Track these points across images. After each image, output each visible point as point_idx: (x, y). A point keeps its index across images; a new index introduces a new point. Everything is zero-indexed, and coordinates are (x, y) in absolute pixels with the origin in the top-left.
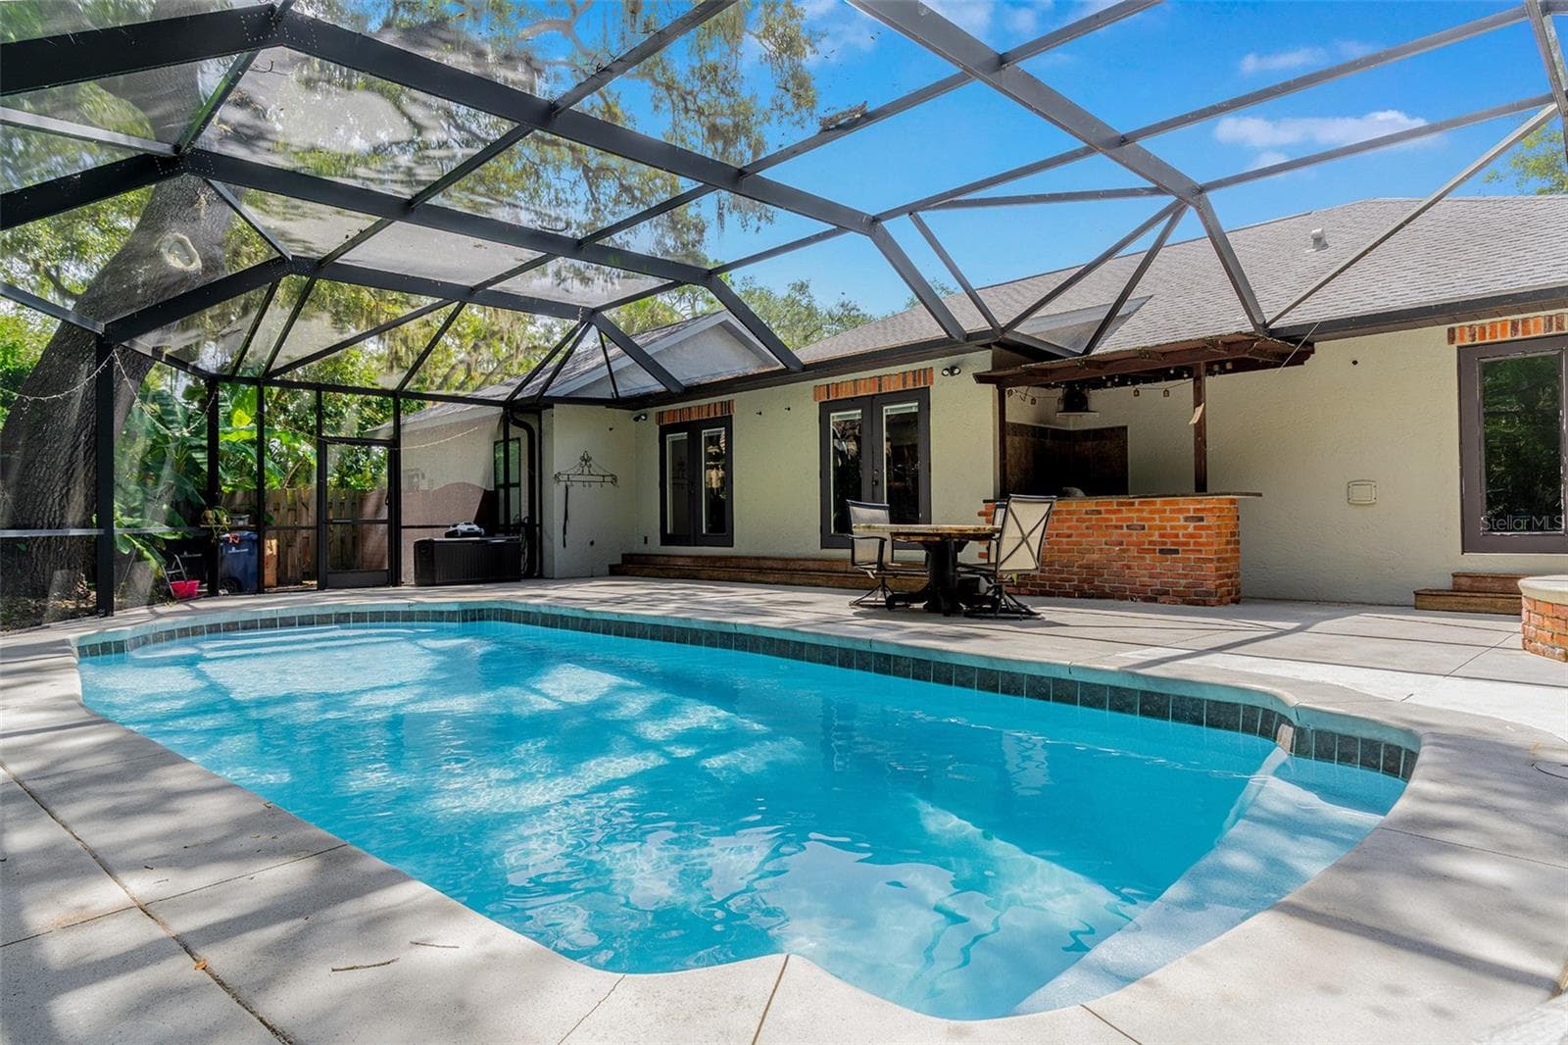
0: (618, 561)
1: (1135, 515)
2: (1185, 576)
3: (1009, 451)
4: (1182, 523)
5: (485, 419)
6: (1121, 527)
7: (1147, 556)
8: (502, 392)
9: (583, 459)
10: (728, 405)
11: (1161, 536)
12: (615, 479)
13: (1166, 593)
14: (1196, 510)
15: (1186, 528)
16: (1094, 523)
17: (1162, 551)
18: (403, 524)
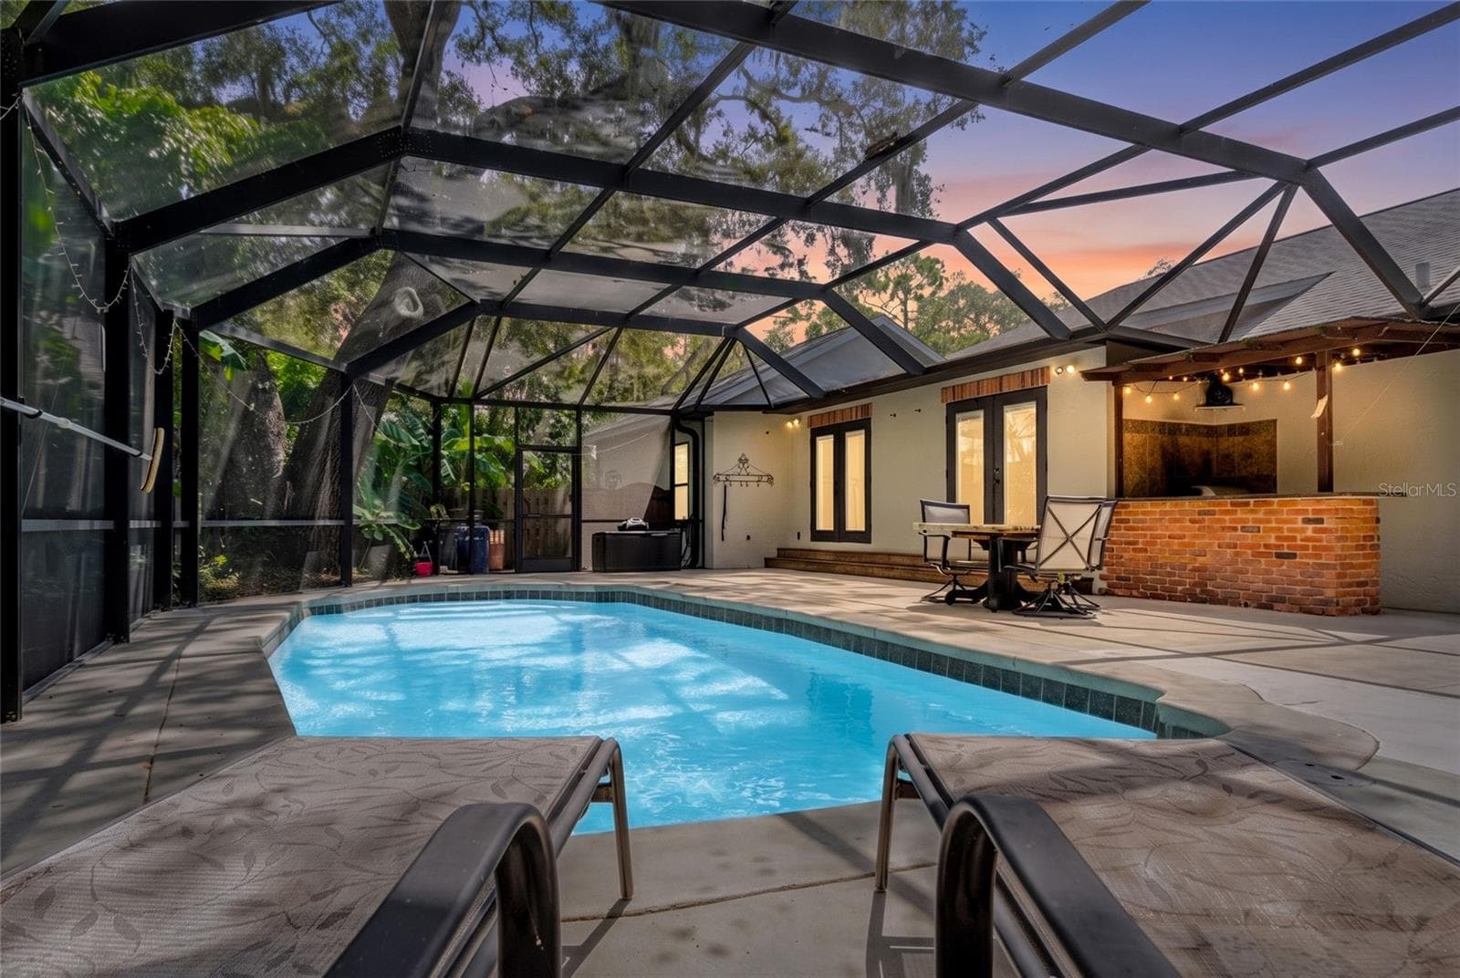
0: (774, 554)
1: (1250, 516)
2: (1303, 583)
3: (1127, 449)
4: (1300, 525)
5: (655, 428)
6: (1235, 529)
7: (1262, 560)
8: (667, 402)
9: (740, 460)
10: (866, 408)
11: (1278, 538)
12: (770, 479)
13: (1282, 600)
14: (1315, 511)
15: (1303, 530)
16: (1206, 524)
17: (1279, 556)
18: (583, 518)
